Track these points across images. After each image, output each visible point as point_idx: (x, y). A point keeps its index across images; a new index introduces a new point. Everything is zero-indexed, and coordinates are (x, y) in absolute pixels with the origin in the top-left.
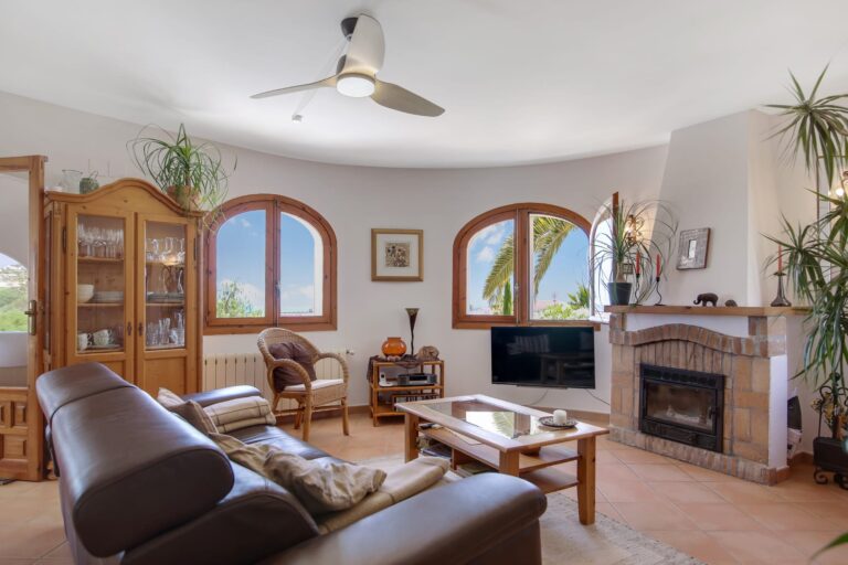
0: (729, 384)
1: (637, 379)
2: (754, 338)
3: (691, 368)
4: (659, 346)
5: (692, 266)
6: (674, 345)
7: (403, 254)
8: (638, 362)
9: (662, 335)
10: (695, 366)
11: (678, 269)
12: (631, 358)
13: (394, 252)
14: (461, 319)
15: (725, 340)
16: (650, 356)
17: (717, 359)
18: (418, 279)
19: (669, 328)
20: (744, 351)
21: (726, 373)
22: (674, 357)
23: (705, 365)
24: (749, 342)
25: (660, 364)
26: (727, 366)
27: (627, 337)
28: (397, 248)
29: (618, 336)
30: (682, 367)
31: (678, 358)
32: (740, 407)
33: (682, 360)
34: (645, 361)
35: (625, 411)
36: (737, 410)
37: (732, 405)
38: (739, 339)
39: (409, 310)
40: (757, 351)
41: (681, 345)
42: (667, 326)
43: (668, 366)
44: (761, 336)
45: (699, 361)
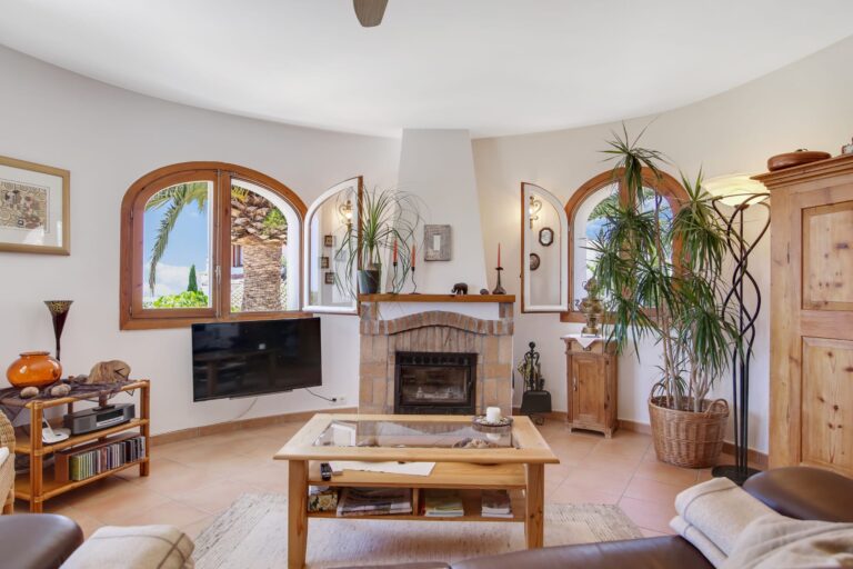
0: (480, 360)
1: (392, 367)
2: (504, 320)
3: (446, 350)
4: (415, 333)
5: (439, 258)
6: (430, 331)
7: (35, 206)
8: (392, 350)
9: (420, 322)
10: (451, 348)
11: (426, 260)
12: (385, 347)
13: (17, 200)
14: (133, 316)
15: (480, 323)
16: (406, 343)
17: (470, 340)
18: (62, 253)
19: (428, 315)
20: (495, 332)
21: (477, 351)
22: (430, 342)
23: (459, 346)
24: (499, 323)
25: (416, 350)
26: (478, 345)
27: (382, 326)
28: (23, 194)
29: (371, 326)
30: (438, 350)
31: (434, 342)
32: (490, 377)
33: (437, 344)
34: (400, 349)
35: (376, 401)
36: (487, 381)
37: (483, 378)
38: (491, 322)
39: (51, 304)
40: (506, 330)
41: (437, 329)
42: (426, 313)
43: (424, 351)
44: (509, 319)
45: (453, 343)
